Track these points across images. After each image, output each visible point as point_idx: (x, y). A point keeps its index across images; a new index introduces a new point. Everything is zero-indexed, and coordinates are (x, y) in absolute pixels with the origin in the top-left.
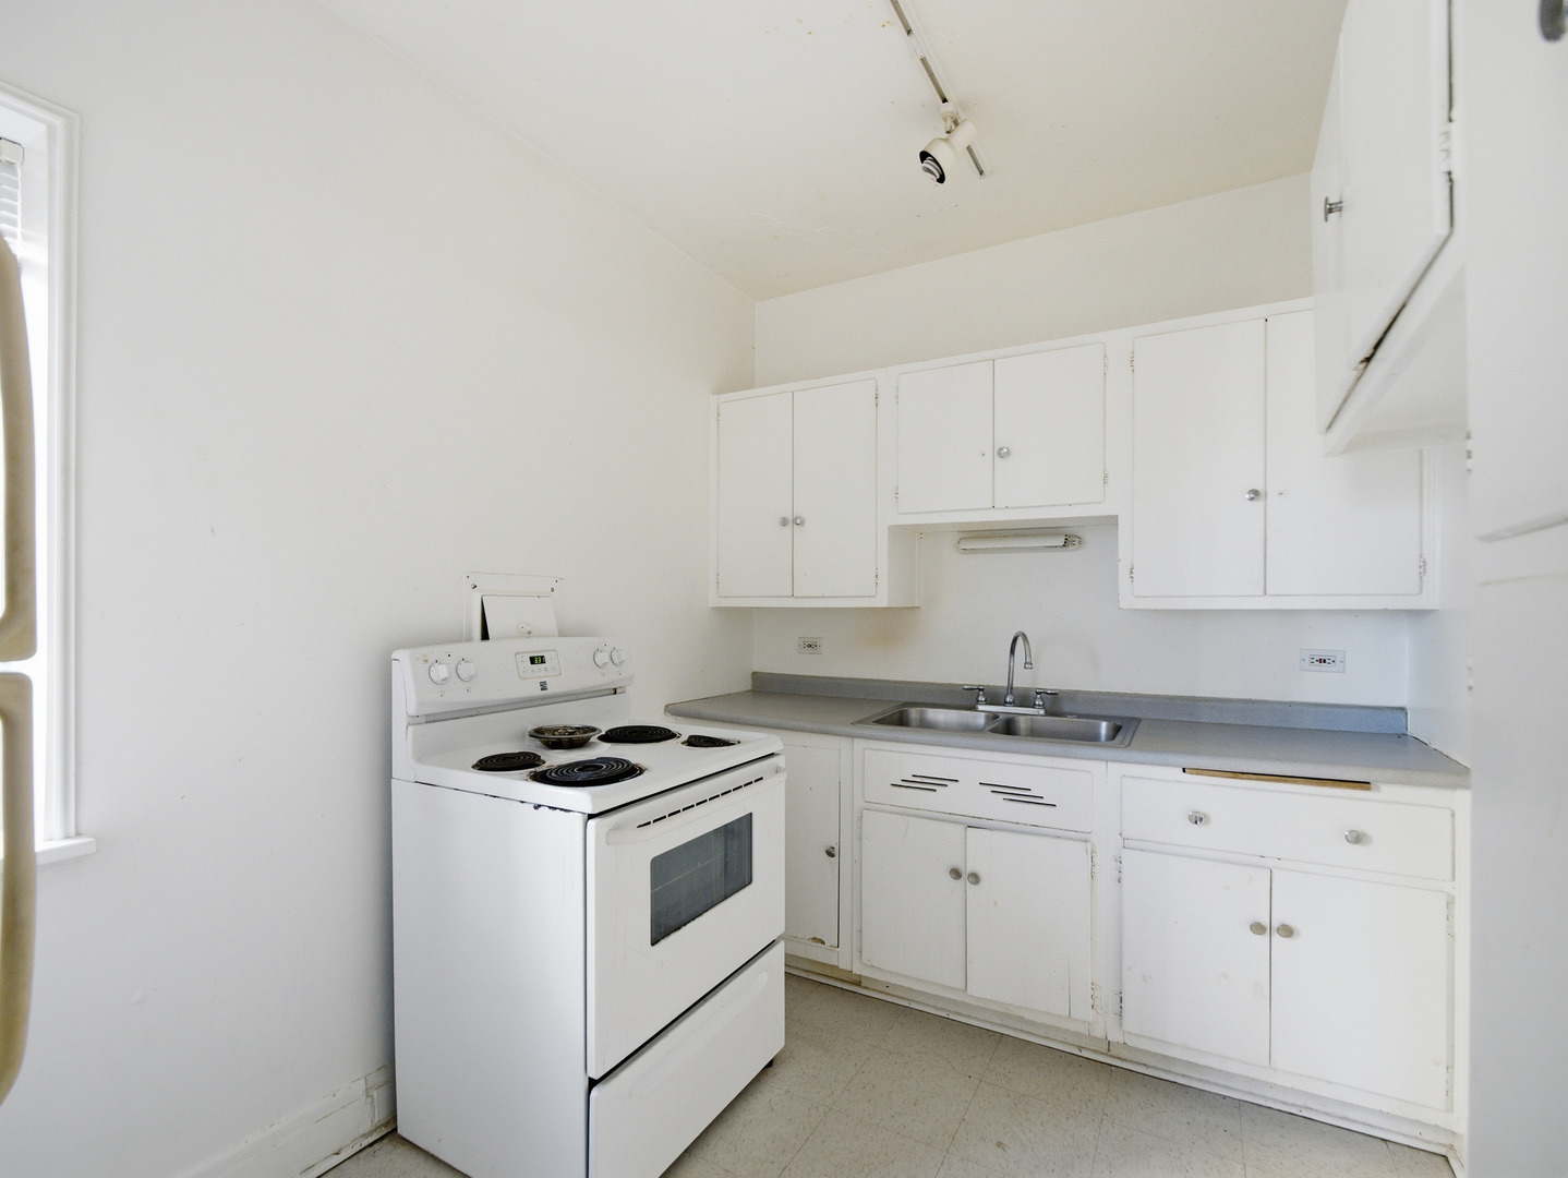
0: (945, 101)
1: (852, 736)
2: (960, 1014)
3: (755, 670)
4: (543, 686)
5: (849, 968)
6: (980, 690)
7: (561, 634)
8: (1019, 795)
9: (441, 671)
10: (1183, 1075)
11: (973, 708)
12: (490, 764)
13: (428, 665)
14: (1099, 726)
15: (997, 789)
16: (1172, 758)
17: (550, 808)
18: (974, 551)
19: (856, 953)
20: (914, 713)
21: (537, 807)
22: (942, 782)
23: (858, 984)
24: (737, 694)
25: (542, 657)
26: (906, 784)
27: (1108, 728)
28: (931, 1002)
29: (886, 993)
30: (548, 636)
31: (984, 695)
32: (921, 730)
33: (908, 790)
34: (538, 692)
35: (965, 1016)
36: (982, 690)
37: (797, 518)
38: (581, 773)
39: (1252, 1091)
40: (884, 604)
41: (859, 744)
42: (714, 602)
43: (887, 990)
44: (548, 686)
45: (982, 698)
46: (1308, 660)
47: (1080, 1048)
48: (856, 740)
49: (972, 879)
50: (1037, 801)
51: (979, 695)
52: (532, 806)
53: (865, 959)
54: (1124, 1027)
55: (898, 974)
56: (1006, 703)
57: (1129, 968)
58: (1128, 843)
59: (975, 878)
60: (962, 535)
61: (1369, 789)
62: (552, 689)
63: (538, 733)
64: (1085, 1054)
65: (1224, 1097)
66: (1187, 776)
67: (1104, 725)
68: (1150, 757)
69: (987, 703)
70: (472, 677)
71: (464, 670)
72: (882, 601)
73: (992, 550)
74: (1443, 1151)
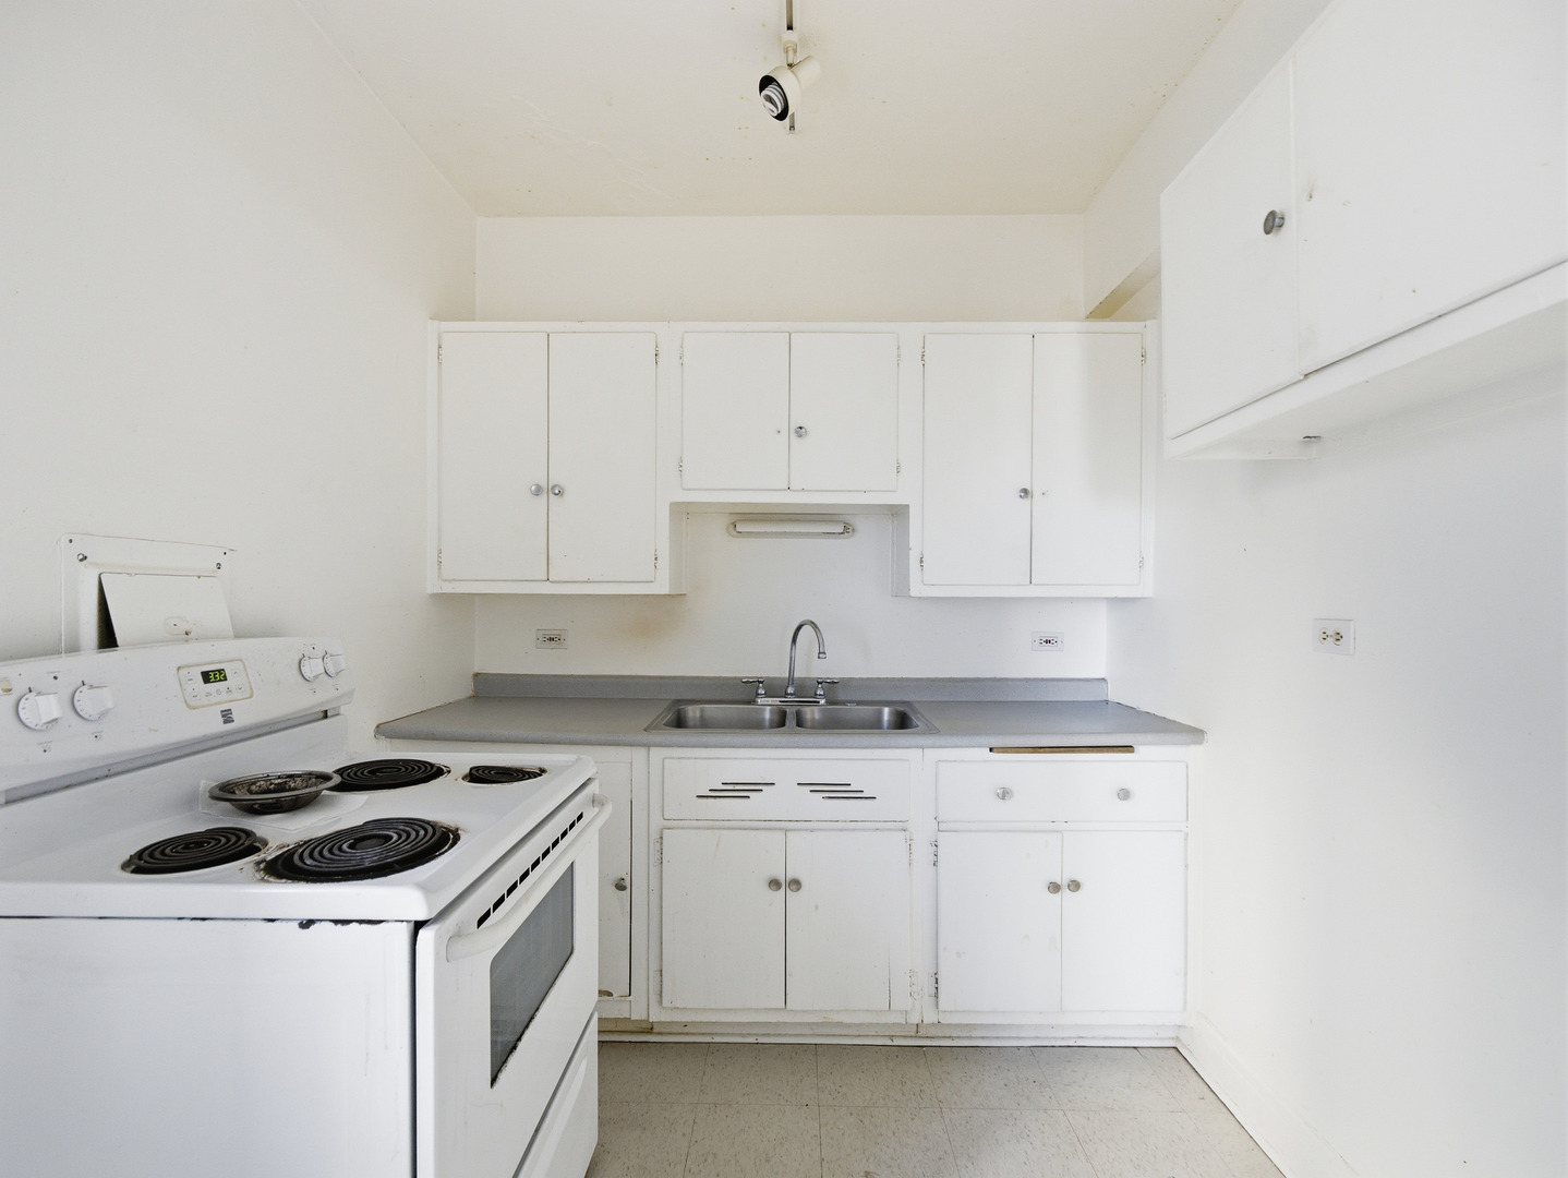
0: (790, 28)
1: (648, 746)
2: (768, 1035)
3: (477, 670)
4: (227, 716)
5: (644, 1017)
6: (760, 682)
7: (237, 636)
8: (838, 791)
9: (47, 707)
10: (982, 1038)
11: (752, 702)
12: (154, 861)
13: (12, 698)
14: (880, 713)
15: (816, 787)
16: (977, 740)
17: (336, 922)
18: (750, 534)
19: (654, 998)
20: (693, 712)
21: (307, 924)
22: (757, 787)
23: (650, 1031)
24: (455, 702)
25: (220, 671)
26: (715, 794)
27: (890, 713)
28: (736, 1031)
29: (687, 1034)
30: (217, 637)
31: (764, 688)
32: (704, 730)
33: (718, 800)
34: (219, 726)
35: (774, 1035)
36: (762, 682)
37: (554, 487)
38: (358, 853)
39: (1039, 1035)
40: (665, 590)
41: (657, 754)
42: (433, 586)
43: (686, 1030)
44: (234, 716)
45: (761, 691)
46: (1038, 641)
47: (891, 1037)
48: (653, 750)
49: (794, 887)
50: (857, 795)
51: (758, 688)
52: (296, 924)
53: (666, 1003)
54: (940, 1008)
55: (705, 1010)
56: (787, 694)
57: (945, 949)
58: (942, 827)
59: (796, 884)
60: (735, 518)
61: (1133, 752)
62: (241, 719)
63: (225, 792)
64: (897, 1042)
65: (1018, 1048)
66: (994, 755)
67: (886, 711)
68: (956, 740)
69: (767, 695)
70: (103, 715)
71: (85, 702)
72: (662, 587)
73: (784, 535)
74: (1172, 1044)
